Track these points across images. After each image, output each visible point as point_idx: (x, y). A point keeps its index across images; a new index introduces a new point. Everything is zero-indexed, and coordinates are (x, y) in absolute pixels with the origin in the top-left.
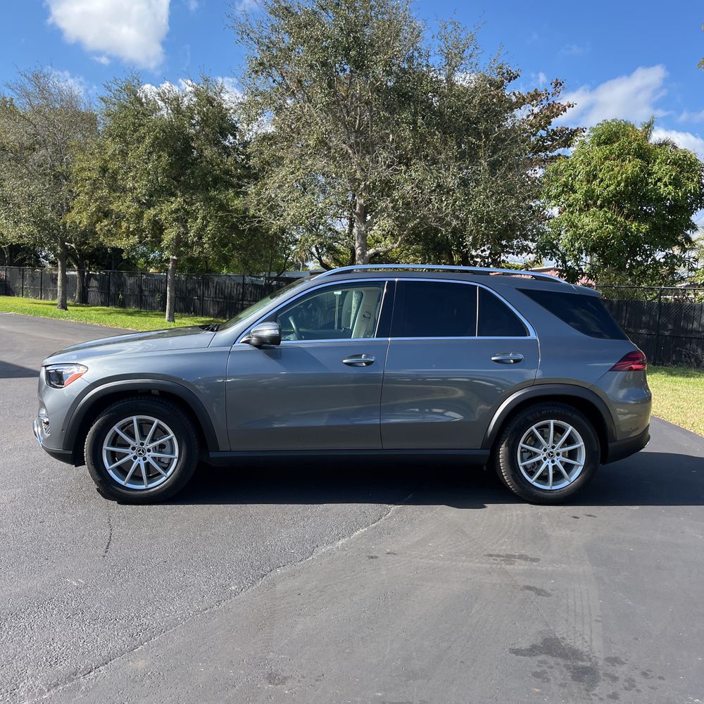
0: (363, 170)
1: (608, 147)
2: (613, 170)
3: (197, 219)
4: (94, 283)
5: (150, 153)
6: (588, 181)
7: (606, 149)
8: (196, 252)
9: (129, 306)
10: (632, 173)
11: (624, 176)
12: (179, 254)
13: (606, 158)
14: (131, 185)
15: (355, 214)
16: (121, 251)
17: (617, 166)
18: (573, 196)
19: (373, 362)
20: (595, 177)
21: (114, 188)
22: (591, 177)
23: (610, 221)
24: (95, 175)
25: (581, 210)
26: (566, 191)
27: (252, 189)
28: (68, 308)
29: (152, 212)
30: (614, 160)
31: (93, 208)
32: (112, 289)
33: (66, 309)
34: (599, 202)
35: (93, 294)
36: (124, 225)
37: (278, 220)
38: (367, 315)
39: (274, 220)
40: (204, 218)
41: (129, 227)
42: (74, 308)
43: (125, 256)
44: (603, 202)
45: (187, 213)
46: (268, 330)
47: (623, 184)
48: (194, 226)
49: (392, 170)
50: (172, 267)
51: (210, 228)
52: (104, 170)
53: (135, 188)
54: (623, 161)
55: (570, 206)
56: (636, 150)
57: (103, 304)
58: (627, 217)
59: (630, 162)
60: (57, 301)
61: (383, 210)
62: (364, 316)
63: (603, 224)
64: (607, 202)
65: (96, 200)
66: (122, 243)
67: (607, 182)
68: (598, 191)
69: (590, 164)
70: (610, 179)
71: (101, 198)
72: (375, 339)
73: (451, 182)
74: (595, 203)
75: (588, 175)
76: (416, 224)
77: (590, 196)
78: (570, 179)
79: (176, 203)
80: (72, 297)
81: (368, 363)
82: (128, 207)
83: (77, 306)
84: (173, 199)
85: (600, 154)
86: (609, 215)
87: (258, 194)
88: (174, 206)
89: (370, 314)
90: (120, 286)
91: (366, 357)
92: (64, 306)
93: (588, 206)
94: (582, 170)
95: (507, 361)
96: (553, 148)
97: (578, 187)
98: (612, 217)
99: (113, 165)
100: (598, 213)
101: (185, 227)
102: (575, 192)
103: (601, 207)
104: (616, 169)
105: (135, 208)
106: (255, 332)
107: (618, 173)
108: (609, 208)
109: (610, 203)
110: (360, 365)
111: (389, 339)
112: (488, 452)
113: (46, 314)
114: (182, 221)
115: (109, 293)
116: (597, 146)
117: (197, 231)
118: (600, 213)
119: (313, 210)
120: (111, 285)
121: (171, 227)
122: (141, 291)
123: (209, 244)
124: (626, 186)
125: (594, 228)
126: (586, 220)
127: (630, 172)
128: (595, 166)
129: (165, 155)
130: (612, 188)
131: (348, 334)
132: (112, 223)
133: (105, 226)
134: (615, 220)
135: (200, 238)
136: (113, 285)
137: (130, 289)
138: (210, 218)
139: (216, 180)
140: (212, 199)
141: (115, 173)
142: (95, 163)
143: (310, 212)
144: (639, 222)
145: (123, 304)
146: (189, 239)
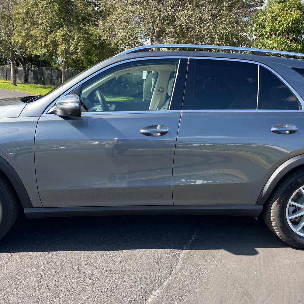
0: (158, 10)
1: (284, 4)
2: (285, 16)
3: (74, 39)
4: (31, 73)
5: (49, 3)
6: (272, 22)
7: (282, 5)
8: (74, 57)
9: (47, 84)
10: (296, 18)
11: (292, 19)
12: (67, 58)
13: (282, 9)
14: (41, 21)
15: (154, 36)
16: (39, 56)
17: (288, 14)
18: (264, 30)
19: (167, 132)
20: (276, 19)
21: (33, 23)
22: (274, 19)
23: (283, 43)
24: (23, 16)
25: (268, 37)
26: (261, 27)
27: (101, 23)
28: (17, 85)
29: (52, 36)
30: (286, 11)
31: (23, 34)
32: (39, 76)
33: (16, 85)
34: (277, 33)
35: (31, 79)
36: (39, 42)
37: (114, 39)
38: (161, 90)
39: (111, 39)
40: (78, 39)
41: (42, 44)
42: (20, 85)
43: (41, 59)
44: (280, 33)
45: (69, 36)
46: (71, 103)
47: (291, 24)
48: (73, 43)
49: (174, 10)
50: (64, 65)
51: (81, 44)
52: (27, 13)
53: (43, 23)
54: (291, 11)
55: (262, 35)
56: (298, 6)
57: (35, 83)
58: (291, 41)
59: (294, 12)
60: (12, 81)
61: (169, 33)
62: (159, 90)
63: (279, 45)
64: (281, 33)
65: (25, 30)
66: (39, 52)
67: (282, 22)
68: (277, 27)
69: (274, 13)
70: (284, 21)
71: (27, 28)
72: (169, 111)
73: (207, 16)
74: (275, 33)
75: (272, 19)
76: (186, 41)
77: (273, 30)
78: (263, 20)
79: (63, 31)
80: (21, 80)
81: (163, 134)
82: (40, 33)
83: (22, 84)
84: (62, 29)
85: (279, 8)
86: (282, 39)
87: (104, 25)
88: (62, 33)
89: (163, 89)
90: (43, 74)
91: (161, 128)
92: (15, 84)
93: (271, 35)
94: (269, 16)
95: (283, 132)
96: (253, 6)
97: (267, 25)
98: (284, 41)
99: (32, 11)
100: (277, 38)
101: (68, 44)
102: (265, 28)
103: (279, 35)
104: (288, 15)
105: (44, 34)
106: (60, 103)
107: (289, 17)
108: (283, 36)
109: (283, 33)
110: (155, 135)
111: (182, 111)
112: (261, 207)
113: (5, 87)
114: (67, 41)
115: (37, 78)
116: (278, 3)
117: (74, 46)
118: (278, 39)
119: (132, 34)
120: (38, 74)
121: (62, 43)
122: (52, 77)
123: (80, 52)
124: (292, 25)
125: (275, 46)
126: (271, 42)
127: (295, 17)
128: (277, 14)
129: (56, 4)
130: (285, 25)
131: (145, 106)
132: (34, 42)
133: (30, 43)
134: (286, 42)
135: (76, 50)
136: (39, 74)
137: (47, 76)
138: (81, 39)
139: (84, 19)
140: (81, 29)
141: (33, 15)
142: (23, 10)
143: (130, 35)
144: (297, 44)
145: (44, 84)
146: (71, 50)
